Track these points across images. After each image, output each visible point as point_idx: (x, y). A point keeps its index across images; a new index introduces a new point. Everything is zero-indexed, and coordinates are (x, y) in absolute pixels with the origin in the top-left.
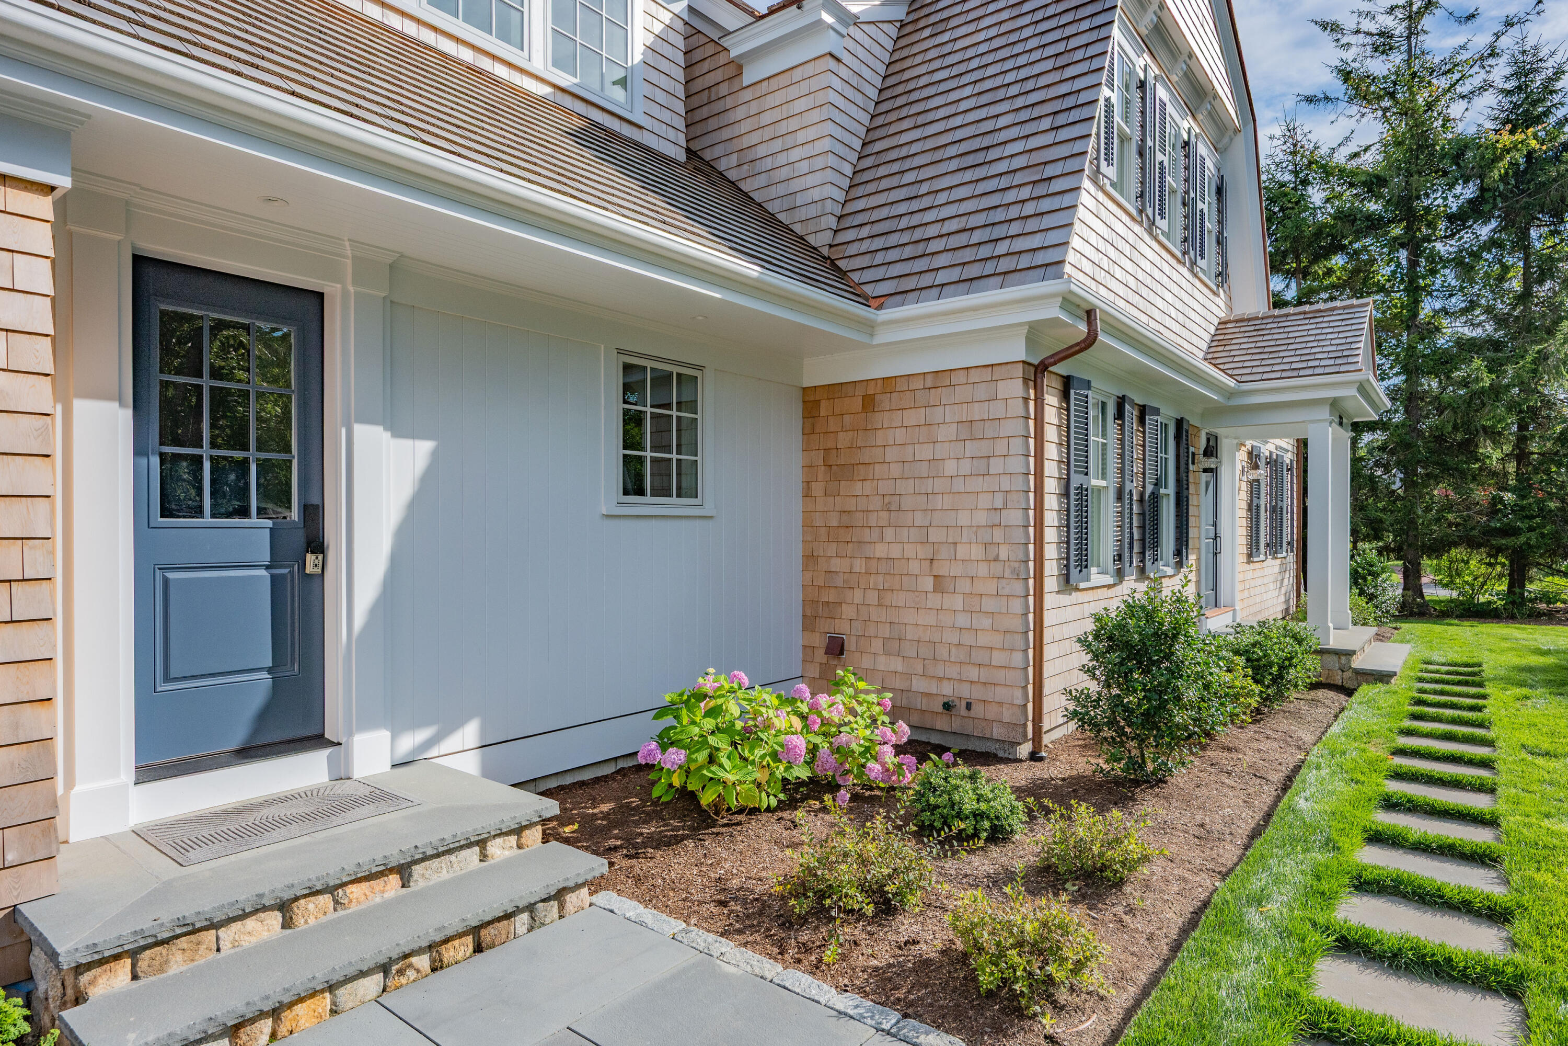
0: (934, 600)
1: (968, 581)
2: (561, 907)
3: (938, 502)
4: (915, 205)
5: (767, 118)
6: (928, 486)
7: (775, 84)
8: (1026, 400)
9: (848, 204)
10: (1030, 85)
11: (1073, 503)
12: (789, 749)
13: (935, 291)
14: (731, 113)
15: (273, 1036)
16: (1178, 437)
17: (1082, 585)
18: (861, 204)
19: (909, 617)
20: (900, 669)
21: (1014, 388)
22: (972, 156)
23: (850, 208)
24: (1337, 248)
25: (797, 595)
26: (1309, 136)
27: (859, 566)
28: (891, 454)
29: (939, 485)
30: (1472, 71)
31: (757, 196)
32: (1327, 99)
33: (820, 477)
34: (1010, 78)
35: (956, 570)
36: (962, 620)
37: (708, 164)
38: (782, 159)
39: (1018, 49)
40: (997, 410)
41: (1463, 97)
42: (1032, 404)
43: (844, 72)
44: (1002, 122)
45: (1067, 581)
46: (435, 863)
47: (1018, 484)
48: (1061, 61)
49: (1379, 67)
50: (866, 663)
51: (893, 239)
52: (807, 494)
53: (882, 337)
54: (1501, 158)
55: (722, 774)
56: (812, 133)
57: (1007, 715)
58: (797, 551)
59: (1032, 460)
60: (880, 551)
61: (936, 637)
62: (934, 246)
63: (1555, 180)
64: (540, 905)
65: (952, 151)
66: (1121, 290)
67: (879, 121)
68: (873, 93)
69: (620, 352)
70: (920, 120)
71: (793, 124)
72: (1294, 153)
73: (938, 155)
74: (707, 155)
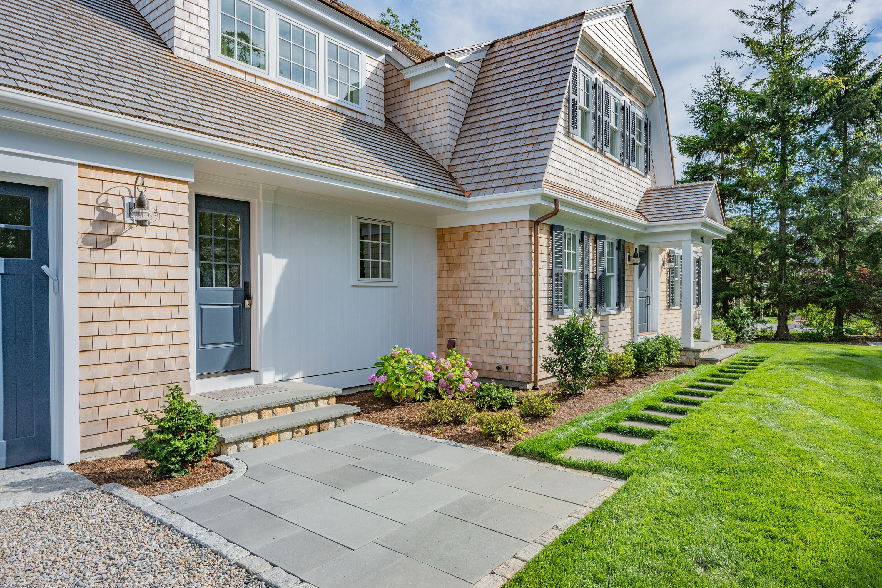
0: (493, 322)
1: (507, 314)
2: (345, 422)
3: (495, 280)
4: (485, 150)
5: (421, 106)
6: (491, 273)
7: (424, 91)
8: (530, 237)
9: (457, 147)
10: (535, 98)
11: (554, 280)
12: (426, 376)
13: (492, 190)
14: (405, 102)
15: (264, 444)
16: (618, 249)
17: (560, 316)
18: (462, 147)
19: (483, 330)
20: (479, 353)
21: (525, 231)
22: (510, 129)
23: (458, 148)
24: (742, 138)
25: (435, 322)
26: (728, 75)
27: (462, 308)
28: (475, 259)
29: (495, 272)
30: (815, 42)
31: (417, 141)
32: (737, 54)
33: (445, 269)
34: (527, 93)
35: (502, 309)
36: (505, 331)
37: (395, 125)
38: (428, 126)
39: (531, 80)
40: (519, 241)
41: (811, 55)
42: (533, 238)
43: (455, 87)
44: (523, 114)
45: (552, 314)
46: (302, 405)
47: (527, 272)
48: (549, 88)
49: (766, 37)
50: (465, 351)
51: (476, 165)
52: (439, 277)
53: (470, 209)
54: (827, 91)
55: (401, 384)
56: (441, 115)
57: (523, 370)
58: (435, 302)
59: (533, 262)
60: (471, 301)
61: (494, 339)
62: (493, 169)
63: (856, 103)
64: (338, 420)
65: (502, 126)
66: (583, 183)
67: (472, 107)
68: (469, 94)
69: (359, 218)
70: (490, 109)
71: (433, 110)
72: (720, 84)
73: (496, 127)
74: (394, 121)
